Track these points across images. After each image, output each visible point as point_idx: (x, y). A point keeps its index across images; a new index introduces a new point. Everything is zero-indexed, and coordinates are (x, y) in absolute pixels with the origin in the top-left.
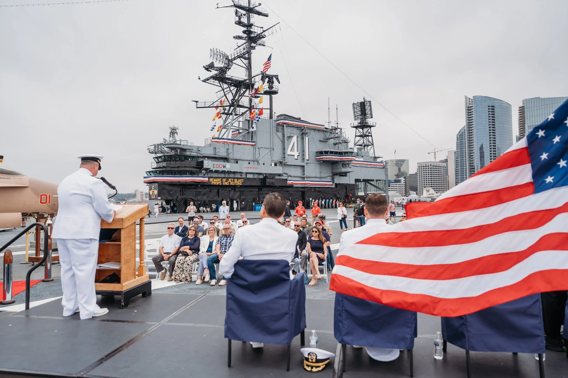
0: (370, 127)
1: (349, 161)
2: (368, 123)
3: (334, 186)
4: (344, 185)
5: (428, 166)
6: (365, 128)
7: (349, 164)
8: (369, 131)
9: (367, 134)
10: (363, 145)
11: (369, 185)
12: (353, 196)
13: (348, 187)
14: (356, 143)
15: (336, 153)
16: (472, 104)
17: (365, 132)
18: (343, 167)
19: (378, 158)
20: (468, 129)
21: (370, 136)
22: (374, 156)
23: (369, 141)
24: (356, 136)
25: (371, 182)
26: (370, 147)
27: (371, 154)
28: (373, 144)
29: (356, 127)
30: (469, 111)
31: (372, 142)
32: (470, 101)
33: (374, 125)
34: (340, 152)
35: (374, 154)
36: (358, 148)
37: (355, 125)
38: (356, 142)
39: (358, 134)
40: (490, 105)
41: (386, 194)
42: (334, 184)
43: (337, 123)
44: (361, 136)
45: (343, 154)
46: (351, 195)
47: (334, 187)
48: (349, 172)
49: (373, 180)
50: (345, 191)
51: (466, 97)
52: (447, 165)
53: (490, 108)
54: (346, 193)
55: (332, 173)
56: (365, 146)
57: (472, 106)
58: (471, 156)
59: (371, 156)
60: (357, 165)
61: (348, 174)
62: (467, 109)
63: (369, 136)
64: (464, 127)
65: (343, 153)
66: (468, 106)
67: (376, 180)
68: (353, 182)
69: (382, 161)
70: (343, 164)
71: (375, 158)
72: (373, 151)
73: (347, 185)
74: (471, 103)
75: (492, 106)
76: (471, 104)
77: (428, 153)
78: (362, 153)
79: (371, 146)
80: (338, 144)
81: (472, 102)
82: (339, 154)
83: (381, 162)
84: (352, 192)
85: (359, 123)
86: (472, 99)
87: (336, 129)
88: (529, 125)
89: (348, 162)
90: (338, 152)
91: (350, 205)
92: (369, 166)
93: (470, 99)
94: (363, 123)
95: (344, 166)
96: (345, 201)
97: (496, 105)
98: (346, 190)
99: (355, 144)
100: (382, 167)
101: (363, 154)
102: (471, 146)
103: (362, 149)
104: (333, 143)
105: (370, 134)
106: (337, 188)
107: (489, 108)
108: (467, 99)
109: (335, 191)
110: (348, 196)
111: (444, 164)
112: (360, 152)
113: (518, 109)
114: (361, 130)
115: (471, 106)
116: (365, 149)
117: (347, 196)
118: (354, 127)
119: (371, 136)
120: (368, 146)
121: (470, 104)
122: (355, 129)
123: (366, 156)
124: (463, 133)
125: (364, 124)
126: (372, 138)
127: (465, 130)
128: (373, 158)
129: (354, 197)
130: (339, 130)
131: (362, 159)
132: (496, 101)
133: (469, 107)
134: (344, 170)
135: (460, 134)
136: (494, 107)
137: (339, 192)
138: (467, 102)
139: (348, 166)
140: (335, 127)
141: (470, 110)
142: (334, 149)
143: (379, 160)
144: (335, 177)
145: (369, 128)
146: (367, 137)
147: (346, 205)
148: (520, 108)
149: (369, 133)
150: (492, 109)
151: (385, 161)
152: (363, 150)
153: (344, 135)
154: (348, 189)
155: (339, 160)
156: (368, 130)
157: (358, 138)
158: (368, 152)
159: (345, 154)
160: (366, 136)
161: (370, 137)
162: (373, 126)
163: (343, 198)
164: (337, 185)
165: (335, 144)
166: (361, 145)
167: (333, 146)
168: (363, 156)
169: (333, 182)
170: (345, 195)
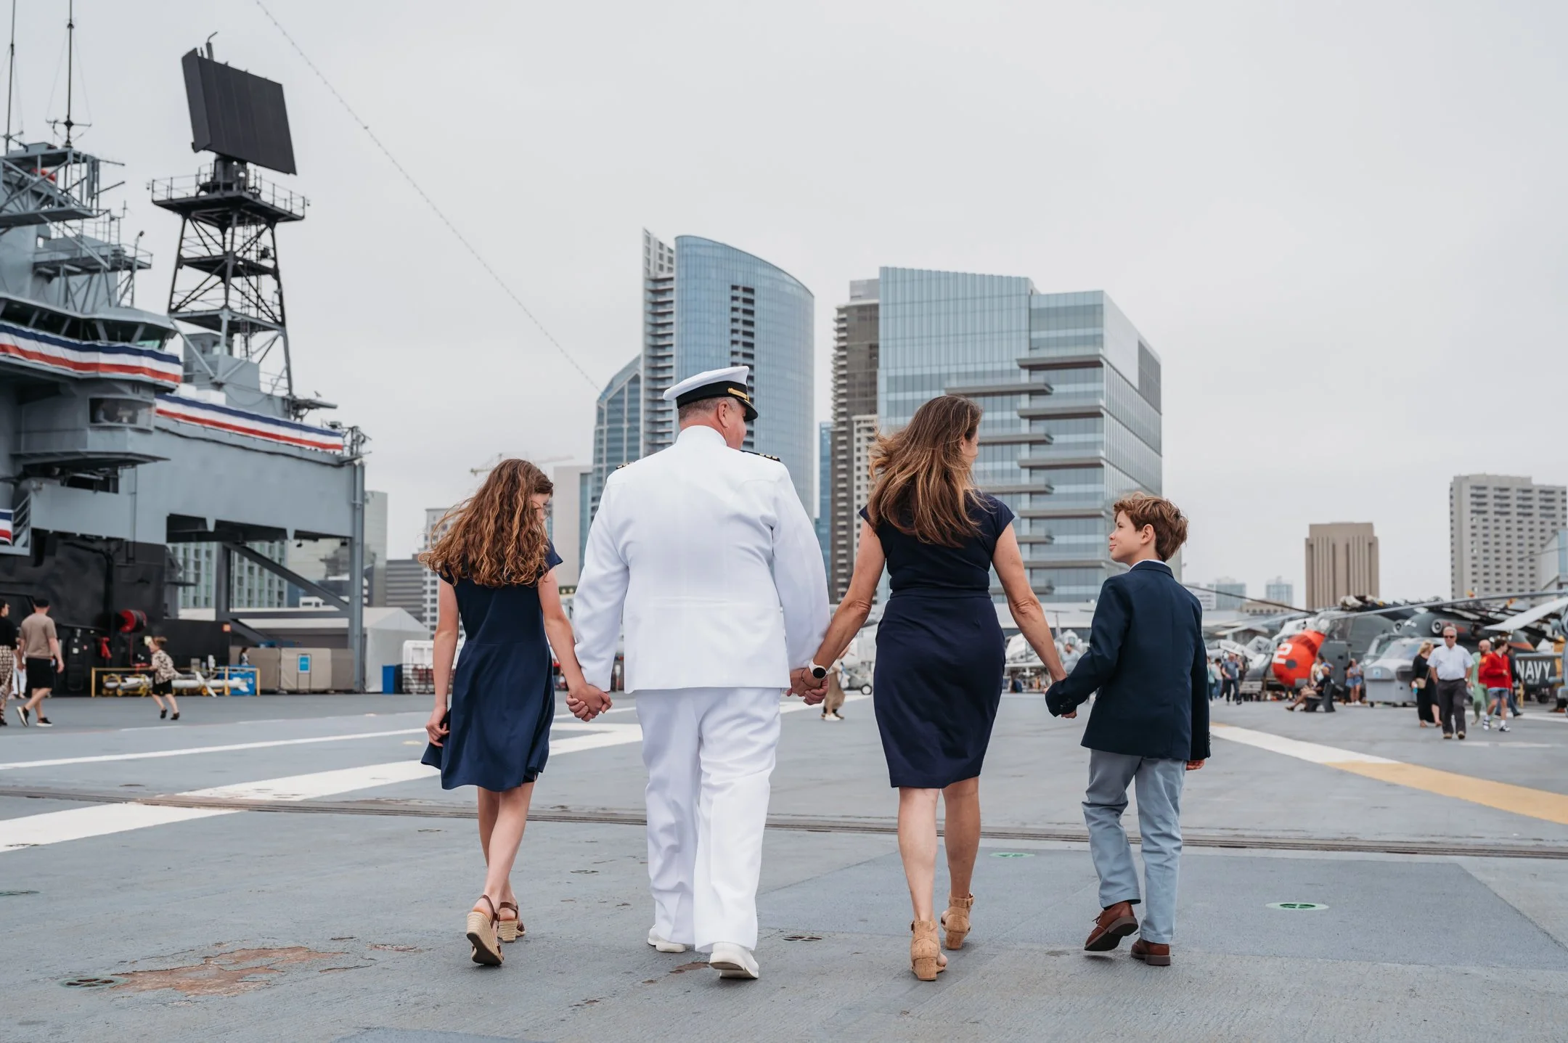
0: (272, 217)
1: (136, 385)
2: (258, 195)
3: (21, 548)
4: (97, 546)
6: (241, 223)
7: (133, 405)
8: (266, 240)
9: (252, 256)
10: (224, 320)
11: (247, 562)
12: (150, 619)
13: (120, 560)
14: (179, 307)
15: (51, 323)
16: (670, 269)
17: (239, 241)
18: (93, 419)
19: (311, 405)
20: (649, 373)
21: (264, 271)
22: (284, 393)
23: (259, 303)
24: (181, 262)
25: (257, 546)
26: (259, 339)
27: (270, 379)
28: (283, 324)
29: (185, 210)
30: (657, 292)
31: (277, 311)
32: (661, 257)
33: (296, 212)
34: (75, 321)
35: (284, 383)
36: (193, 338)
37: (177, 195)
38: (177, 299)
39: (194, 250)
40: (740, 282)
41: (351, 622)
42: (25, 536)
43: (69, 124)
44: (209, 266)
45: (97, 337)
46: (136, 613)
47: (26, 552)
48: (132, 461)
49: (275, 534)
50: (100, 587)
51: (648, 238)
53: (740, 293)
54: (107, 599)
55: (15, 457)
56: (234, 327)
57: (671, 279)
59: (266, 389)
60: (185, 428)
61: (125, 474)
62: (651, 286)
63: (258, 270)
64: (634, 366)
65: (101, 330)
66: (653, 275)
67: (299, 534)
68: (154, 533)
69: (334, 426)
70: (95, 405)
71: (295, 405)
72: (283, 364)
73: (113, 546)
74: (666, 264)
75: (746, 290)
76: (665, 269)
77: (472, 471)
78: (213, 365)
79: (272, 334)
80: (70, 273)
81: (670, 260)
82: (68, 334)
83: (332, 430)
84: (148, 593)
85: (204, 187)
86: (673, 246)
87: (58, 158)
88: (892, 373)
89: (130, 395)
90: (63, 317)
91: (131, 681)
92: (259, 443)
93: (661, 245)
94: (228, 187)
95: (101, 416)
96: (98, 651)
97: (760, 285)
98: (109, 578)
99: (171, 311)
100: (330, 455)
101: (220, 371)
103: (216, 343)
104: (30, 258)
105: (268, 263)
106: (48, 562)
107: (736, 293)
108: (652, 246)
109: (29, 583)
110: (121, 621)
112: (201, 361)
113: (835, 314)
115: (664, 275)
116: (230, 347)
117: (110, 622)
118: (171, 205)
119: (275, 273)
120: (254, 327)
121: (661, 267)
122: (177, 218)
123: (239, 388)
124: (621, 391)
125: (234, 192)
126: (279, 285)
127: (636, 379)
128: (278, 403)
129: (156, 629)
130: (69, 177)
131: (218, 398)
132: (761, 271)
133: (656, 281)
134: (97, 442)
135: (611, 395)
136: (751, 291)
137: (58, 590)
138: (652, 257)
139: (132, 420)
140: (50, 147)
141: (663, 292)
142: (32, 298)
143: (312, 418)
144: (34, 484)
145: (263, 226)
146: (253, 279)
147: (99, 675)
148: (840, 311)
149: (264, 254)
150: (745, 297)
151: (352, 429)
152: (221, 351)
154: (123, 576)
155: (72, 372)
156: (259, 235)
157: (192, 277)
158: (251, 367)
159: (112, 337)
160: (248, 268)
161: (267, 282)
162: (289, 217)
163: (85, 631)
164: (42, 540)
165: (45, 272)
166: (210, 320)
167: (29, 279)
168: (219, 378)
169: (20, 520)
170: (99, 609)
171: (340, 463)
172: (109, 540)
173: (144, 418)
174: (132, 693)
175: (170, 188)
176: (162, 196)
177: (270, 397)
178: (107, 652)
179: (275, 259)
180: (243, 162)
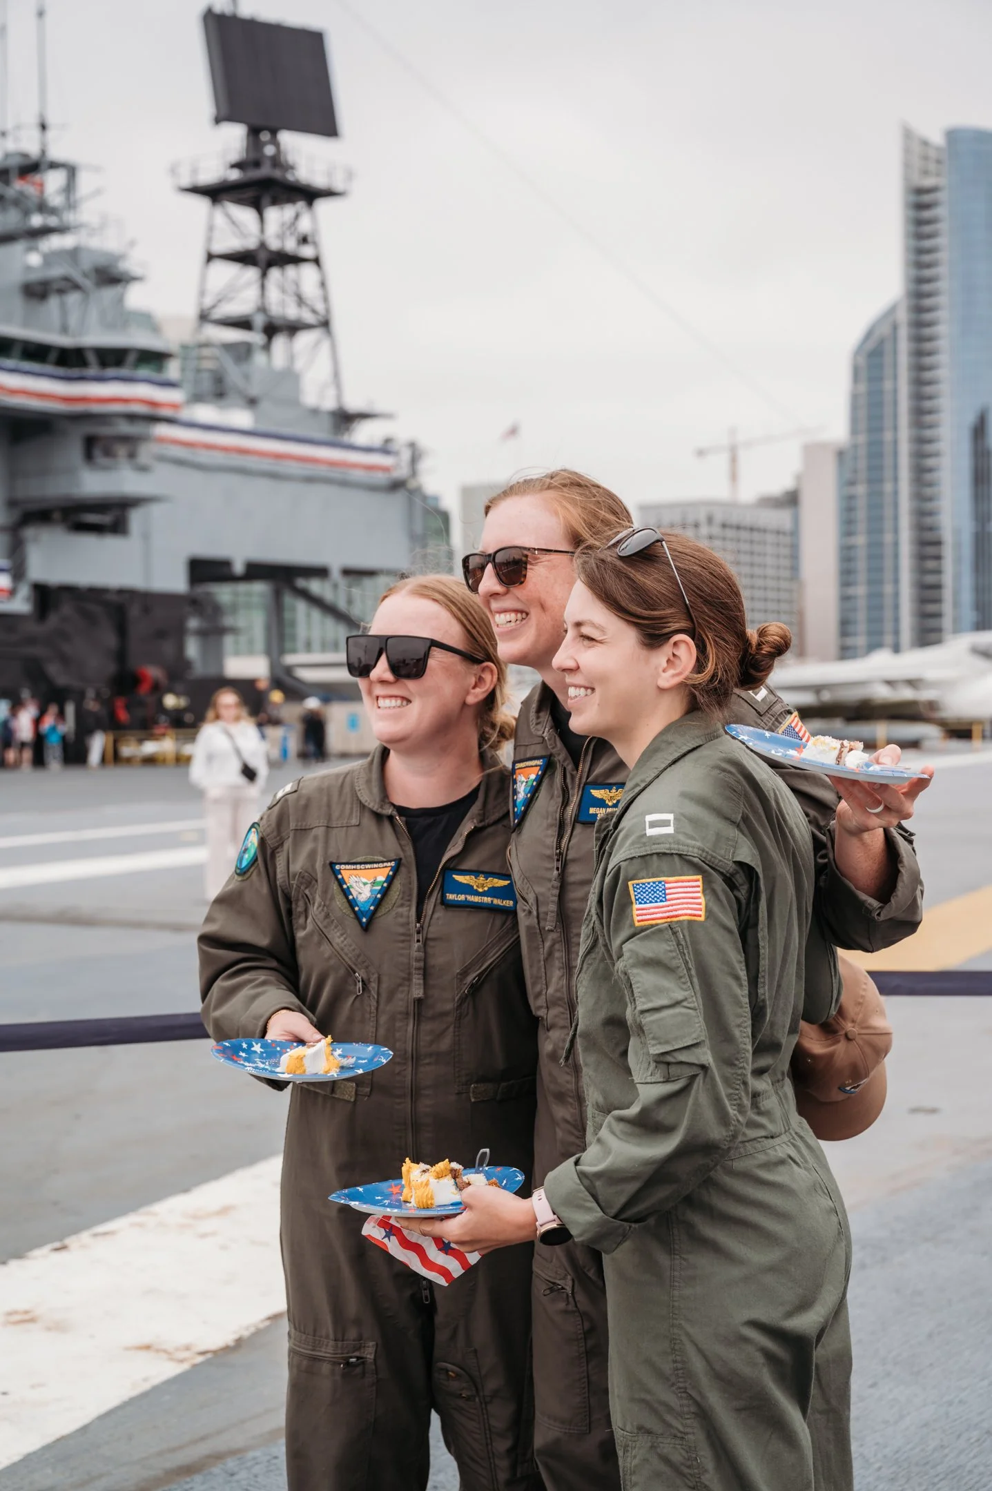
0: (309, 195)
1: (132, 417)
3: (21, 604)
4: (109, 597)
5: (696, 526)
6: (275, 202)
7: (131, 440)
9: (290, 245)
10: (259, 321)
11: (301, 607)
12: (170, 676)
13: (134, 611)
14: (210, 311)
15: (36, 353)
16: (938, 174)
17: (273, 231)
18: (89, 456)
19: (364, 416)
20: (912, 318)
21: (305, 261)
22: (332, 405)
23: (301, 300)
24: (210, 257)
25: (315, 586)
26: (304, 340)
27: (315, 389)
28: (328, 323)
29: (216, 193)
30: (922, 206)
31: (320, 307)
32: (925, 158)
33: (338, 185)
34: (63, 349)
35: (331, 392)
36: (224, 345)
37: (208, 179)
38: (208, 301)
39: (228, 242)
42: (24, 591)
43: (43, 127)
44: (243, 258)
45: (86, 366)
46: (153, 672)
47: (28, 609)
48: (141, 501)
49: (321, 572)
50: (112, 643)
51: (908, 134)
52: (796, 520)
54: (121, 656)
55: (12, 503)
56: (271, 330)
57: (939, 188)
58: (922, 474)
59: (310, 397)
60: (204, 457)
61: (136, 518)
62: (912, 198)
63: (296, 260)
64: (892, 310)
65: (91, 358)
66: (914, 183)
67: (347, 572)
68: (175, 581)
69: (386, 443)
70: (90, 441)
71: (345, 419)
72: (330, 370)
73: (125, 598)
74: (932, 167)
76: (931, 173)
78: (247, 377)
80: (62, 290)
81: (938, 163)
82: (56, 365)
83: (386, 448)
84: (168, 648)
85: (234, 166)
86: (940, 144)
87: (31, 168)
89: (125, 428)
90: (52, 347)
91: (150, 748)
92: (294, 469)
93: (925, 143)
94: (258, 165)
95: (97, 452)
98: (122, 635)
99: (200, 316)
100: (380, 478)
101: (255, 384)
102: (922, 413)
103: (251, 350)
104: (16, 277)
105: (307, 251)
106: (53, 620)
108: (913, 145)
109: (31, 640)
110: (137, 681)
111: (781, 518)
112: (234, 374)
114: (245, 215)
115: (930, 182)
116: (269, 354)
117: (125, 682)
118: (196, 190)
119: (316, 261)
120: (293, 328)
121: (926, 173)
122: (204, 204)
123: (277, 402)
124: (882, 342)
125: (266, 174)
126: (323, 276)
127: (895, 328)
128: (326, 419)
129: (179, 687)
130: (53, 182)
131: (243, 420)
133: (920, 191)
134: (94, 484)
135: (870, 345)
137: (65, 649)
138: (913, 161)
139: (132, 455)
140: (25, 156)
141: (928, 206)
142: (26, 324)
143: (364, 433)
144: (33, 534)
145: (300, 206)
146: (291, 271)
147: (122, 742)
149: (304, 240)
151: (409, 445)
152: (259, 359)
153: (87, 213)
154: (139, 627)
155: (64, 407)
156: (297, 216)
157: (225, 272)
158: (290, 376)
159: (103, 364)
160: (283, 259)
161: (308, 273)
162: (329, 193)
164: (45, 596)
165: (37, 291)
166: (243, 324)
167: (18, 303)
168: (254, 391)
169: (18, 573)
170: (111, 668)
171: (396, 486)
172: (121, 592)
173: (146, 453)
174: (150, 761)
175: (195, 171)
176: (186, 181)
177: (315, 412)
178: (123, 716)
179: (315, 244)
180: (274, 132)
